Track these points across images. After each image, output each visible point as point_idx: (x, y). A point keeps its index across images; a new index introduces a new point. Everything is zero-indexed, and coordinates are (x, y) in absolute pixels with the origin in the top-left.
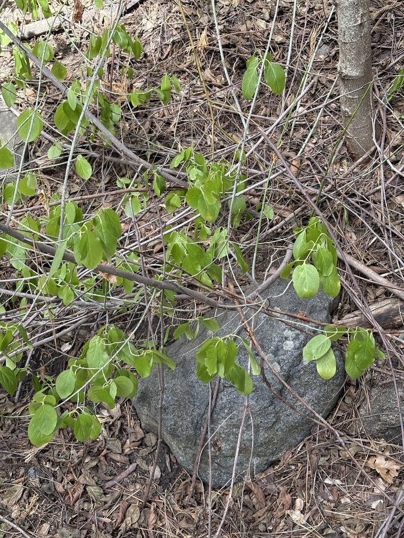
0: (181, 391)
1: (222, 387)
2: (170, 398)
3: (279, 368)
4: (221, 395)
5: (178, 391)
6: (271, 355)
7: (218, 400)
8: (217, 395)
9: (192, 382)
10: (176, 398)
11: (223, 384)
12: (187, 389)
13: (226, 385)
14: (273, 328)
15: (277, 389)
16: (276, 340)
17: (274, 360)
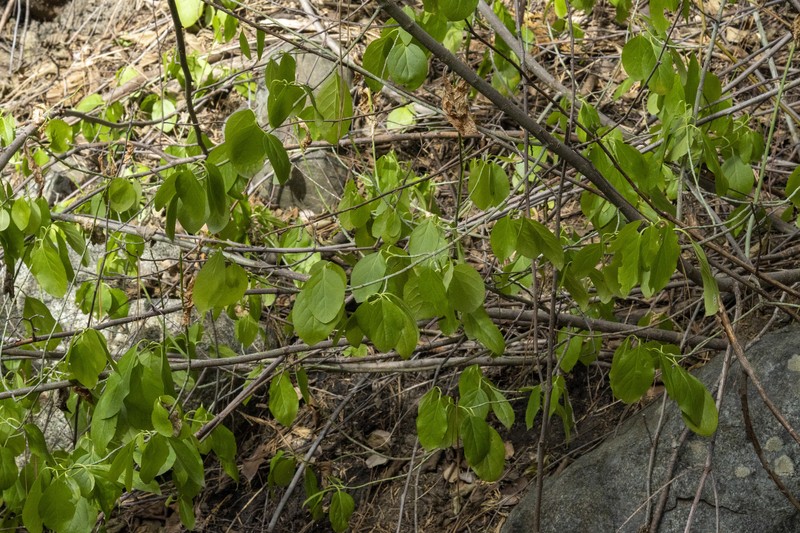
0: (591, 505)
1: (672, 500)
2: (567, 520)
3: (792, 469)
4: (669, 516)
5: (585, 505)
6: (776, 438)
7: (663, 525)
8: (662, 514)
9: (614, 489)
10: (579, 520)
11: (676, 493)
12: (603, 501)
13: (682, 496)
14: (787, 391)
15: (785, 512)
16: (790, 410)
17: (783, 450)
